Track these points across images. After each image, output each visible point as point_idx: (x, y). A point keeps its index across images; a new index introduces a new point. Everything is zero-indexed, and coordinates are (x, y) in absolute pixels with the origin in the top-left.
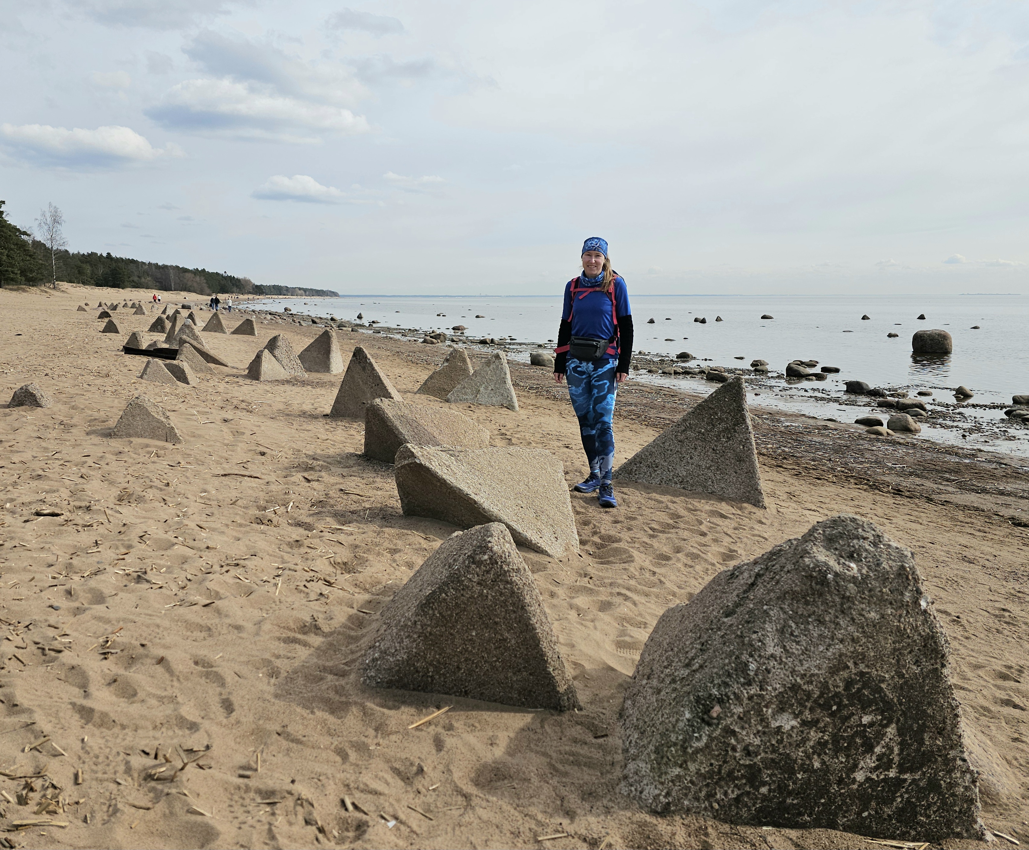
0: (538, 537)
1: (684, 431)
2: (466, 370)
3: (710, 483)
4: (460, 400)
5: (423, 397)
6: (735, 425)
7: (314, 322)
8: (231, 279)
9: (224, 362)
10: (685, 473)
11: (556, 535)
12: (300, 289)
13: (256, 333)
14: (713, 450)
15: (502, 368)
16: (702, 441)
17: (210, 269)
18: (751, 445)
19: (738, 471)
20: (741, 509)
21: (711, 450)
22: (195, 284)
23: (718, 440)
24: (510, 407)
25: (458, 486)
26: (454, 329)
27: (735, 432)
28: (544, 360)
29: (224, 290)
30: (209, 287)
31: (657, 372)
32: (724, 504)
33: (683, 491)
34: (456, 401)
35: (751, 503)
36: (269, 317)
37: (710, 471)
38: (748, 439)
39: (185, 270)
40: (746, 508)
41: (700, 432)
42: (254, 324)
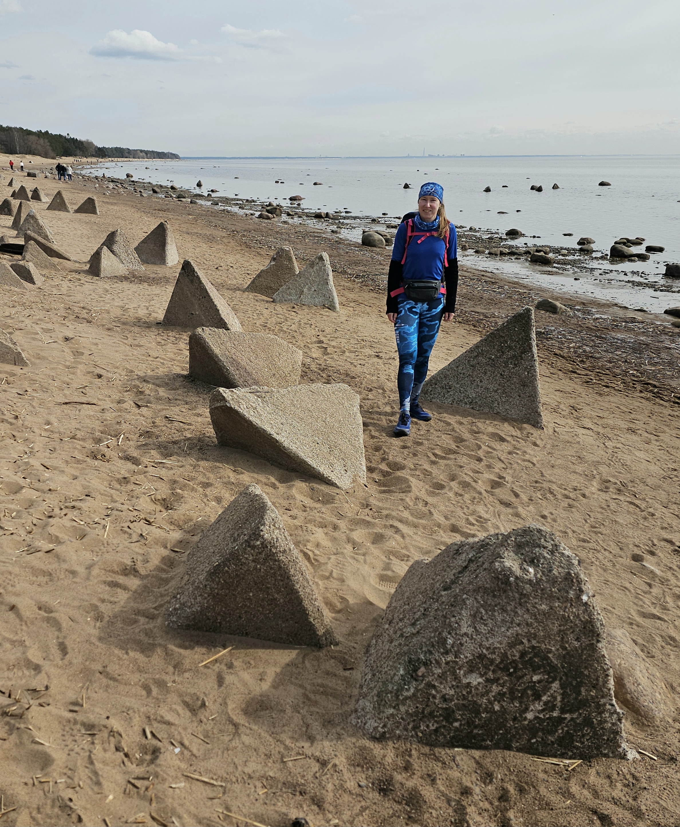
0: (330, 471)
2: (291, 269)
3: (496, 405)
4: (285, 300)
5: (251, 295)
7: (155, 192)
8: (74, 141)
9: (66, 257)
10: (474, 395)
11: (346, 468)
12: (141, 151)
13: (98, 212)
14: (501, 375)
15: (324, 270)
17: (53, 131)
18: (535, 372)
20: (520, 429)
21: (499, 375)
22: (39, 147)
23: (506, 366)
24: (332, 308)
25: (263, 427)
26: (291, 199)
28: (374, 240)
29: (67, 153)
30: (53, 150)
31: (483, 252)
32: (506, 425)
33: (472, 411)
34: (281, 302)
35: (530, 424)
36: (111, 185)
37: (496, 394)
38: (532, 366)
39: (29, 133)
40: (525, 428)
41: (490, 358)
42: (96, 202)
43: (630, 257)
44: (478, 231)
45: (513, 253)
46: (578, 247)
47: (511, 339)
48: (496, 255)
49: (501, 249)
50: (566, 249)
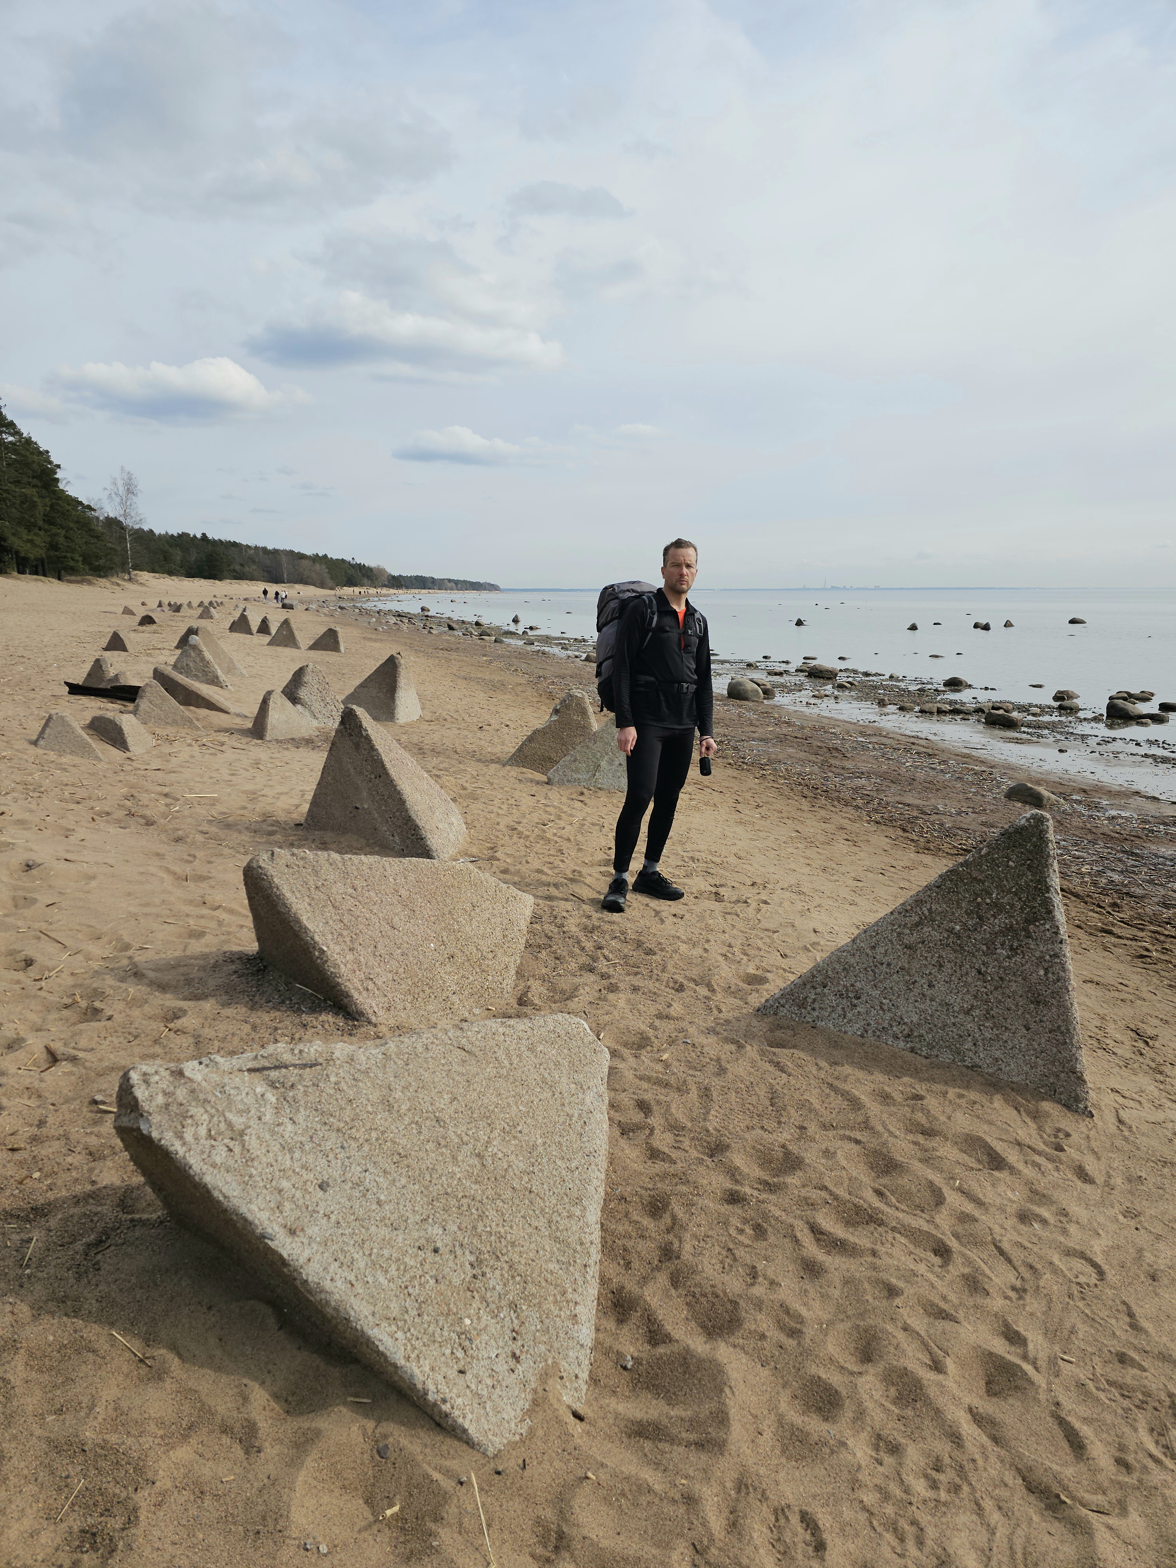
1: (917, 925)
3: (968, 1045)
6: (1028, 921)
7: (451, 628)
8: (361, 568)
10: (915, 1019)
11: (516, 1347)
12: (450, 581)
13: (342, 648)
14: (979, 972)
16: (955, 951)
17: (334, 555)
18: (1064, 970)
19: (1033, 1026)
20: (1035, 1116)
21: (974, 973)
22: (314, 575)
23: (991, 951)
25: (243, 1210)
27: (1029, 936)
28: (746, 691)
29: (351, 582)
30: (332, 578)
31: (912, 709)
32: (998, 1102)
33: (909, 1056)
34: (561, 783)
35: (1059, 1102)
37: (969, 1018)
38: (1056, 956)
39: (302, 556)
40: (1048, 1115)
41: (951, 931)
43: (1139, 719)
44: (902, 680)
45: (957, 711)
46: (1056, 704)
47: (1000, 887)
48: (931, 713)
49: (939, 705)
50: (1036, 706)
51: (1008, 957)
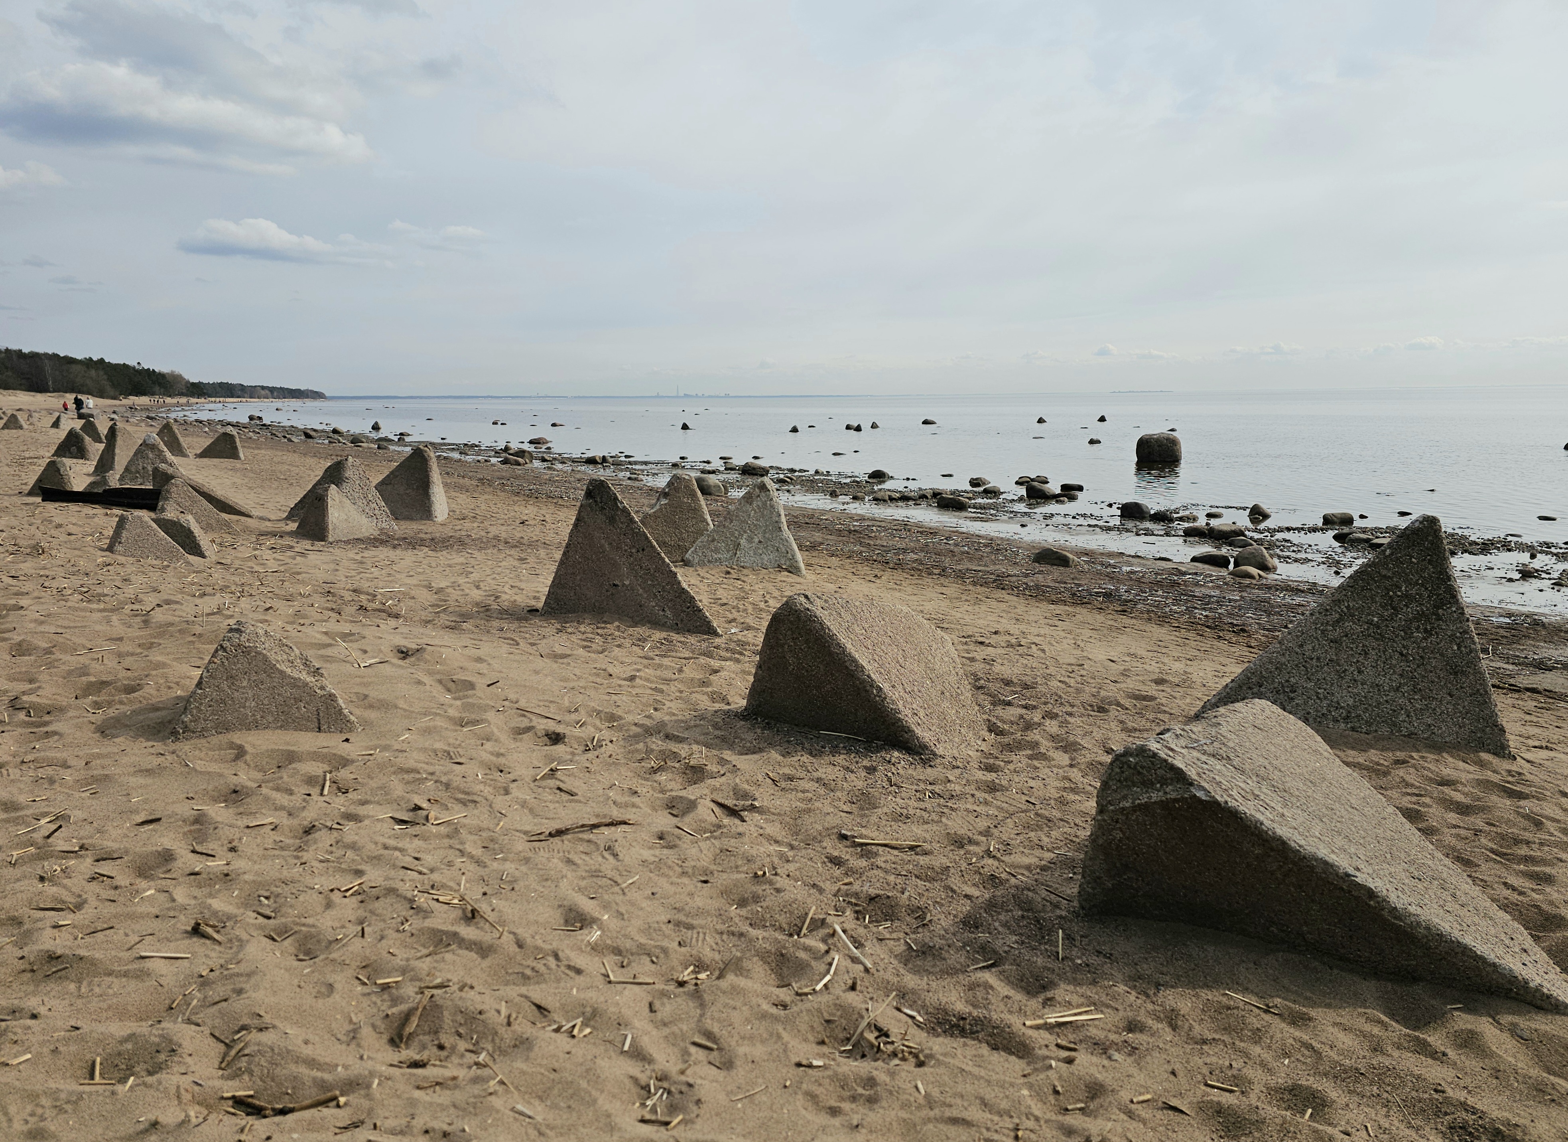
1: (1338, 621)
4: (709, 561)
6: (1436, 607)
7: (308, 436)
8: (150, 374)
9: (243, 510)
13: (241, 455)
14: (1401, 654)
16: (1377, 639)
17: (114, 359)
19: (1456, 693)
21: (1397, 655)
24: (793, 570)
26: (531, 442)
27: (1439, 618)
29: (138, 391)
31: (863, 499)
34: (702, 564)
37: (1399, 696)
42: (237, 440)
43: (1056, 498)
44: (829, 475)
45: (905, 499)
46: (978, 489)
47: (1407, 581)
48: (886, 501)
49: (883, 495)
51: (1424, 638)
